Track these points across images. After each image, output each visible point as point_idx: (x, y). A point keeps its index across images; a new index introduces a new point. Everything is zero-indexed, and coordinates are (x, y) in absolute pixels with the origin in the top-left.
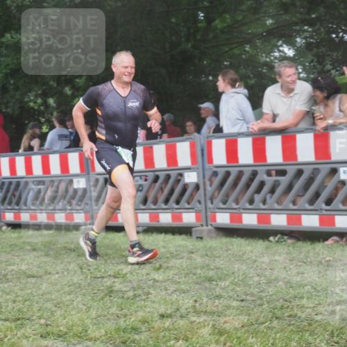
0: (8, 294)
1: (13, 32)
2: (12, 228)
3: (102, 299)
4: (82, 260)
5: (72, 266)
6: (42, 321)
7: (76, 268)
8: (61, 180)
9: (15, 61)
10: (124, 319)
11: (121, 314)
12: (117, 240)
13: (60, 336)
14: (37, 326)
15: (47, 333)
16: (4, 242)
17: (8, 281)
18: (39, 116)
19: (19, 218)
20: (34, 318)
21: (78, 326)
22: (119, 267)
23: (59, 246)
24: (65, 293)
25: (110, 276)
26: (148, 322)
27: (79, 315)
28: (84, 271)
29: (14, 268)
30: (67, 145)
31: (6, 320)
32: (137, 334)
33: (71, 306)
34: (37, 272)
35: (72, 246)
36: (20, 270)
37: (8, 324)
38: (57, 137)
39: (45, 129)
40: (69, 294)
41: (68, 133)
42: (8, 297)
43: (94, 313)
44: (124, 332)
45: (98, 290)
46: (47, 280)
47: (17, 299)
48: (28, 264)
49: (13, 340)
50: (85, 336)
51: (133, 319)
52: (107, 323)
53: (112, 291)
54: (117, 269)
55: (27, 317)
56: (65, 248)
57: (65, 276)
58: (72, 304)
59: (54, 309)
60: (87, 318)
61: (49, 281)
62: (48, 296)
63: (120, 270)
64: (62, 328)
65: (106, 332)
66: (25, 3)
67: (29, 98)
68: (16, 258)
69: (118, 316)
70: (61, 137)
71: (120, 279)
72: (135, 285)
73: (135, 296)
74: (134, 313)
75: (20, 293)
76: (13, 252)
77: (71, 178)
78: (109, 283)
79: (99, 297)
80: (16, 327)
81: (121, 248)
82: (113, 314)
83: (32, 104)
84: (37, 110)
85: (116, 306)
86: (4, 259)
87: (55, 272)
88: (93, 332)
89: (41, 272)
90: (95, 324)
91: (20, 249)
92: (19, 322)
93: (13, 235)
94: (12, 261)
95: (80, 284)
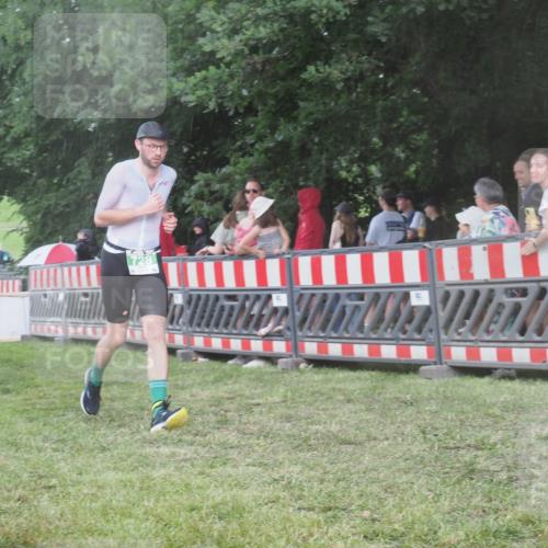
0: (312, 469)
1: (319, 63)
2: (314, 367)
3: (459, 482)
4: (425, 419)
5: (408, 429)
6: (366, 514)
7: (416, 432)
8: (391, 293)
9: (321, 107)
10: (494, 517)
11: (490, 508)
12: (478, 390)
13: (394, 539)
14: (358, 522)
15: (374, 532)
16: (303, 388)
17: (311, 448)
18: (354, 192)
19: (326, 351)
20: (353, 507)
21: (423, 523)
22: (484, 433)
23: (388, 396)
24: (399, 470)
25: (469, 446)
26: (533, 523)
27: (424, 506)
28: (428, 436)
29: (320, 428)
30: (400, 239)
31: (310, 509)
32: (517, 541)
33: (410, 492)
34: (356, 436)
35: (408, 397)
36: (329, 431)
37: (313, 515)
38: (384, 226)
39: (363, 213)
40: (406, 473)
41: (401, 220)
42: (312, 473)
43: (447, 503)
44: (494, 536)
45: (452, 468)
46: (371, 448)
47: (326, 477)
48: (341, 423)
49: (323, 541)
50: (434, 540)
51: (508, 517)
52: (468, 521)
53: (472, 471)
54: (480, 436)
55: (341, 505)
56: (397, 399)
57: (398, 444)
58: (411, 488)
59: (383, 495)
60: (436, 512)
61: (374, 451)
62: (373, 474)
63: (484, 437)
64: (396, 526)
65: (467, 535)
66: (338, 18)
67: (340, 164)
68: (321, 413)
69: (484, 511)
70: (391, 225)
71: (485, 452)
72: (510, 462)
73: (511, 480)
74: (510, 507)
75: (329, 468)
76: (317, 404)
77: (407, 290)
78: (467, 459)
79: (454, 479)
80: (325, 521)
81: (485, 401)
82: (476, 507)
83: (344, 174)
84: (352, 183)
85: (480, 495)
86: (303, 415)
87: (382, 437)
88: (447, 535)
89: (362, 437)
90: (448, 521)
91: (328, 399)
92: (330, 513)
93: (317, 377)
94: (316, 418)
95: (423, 458)
